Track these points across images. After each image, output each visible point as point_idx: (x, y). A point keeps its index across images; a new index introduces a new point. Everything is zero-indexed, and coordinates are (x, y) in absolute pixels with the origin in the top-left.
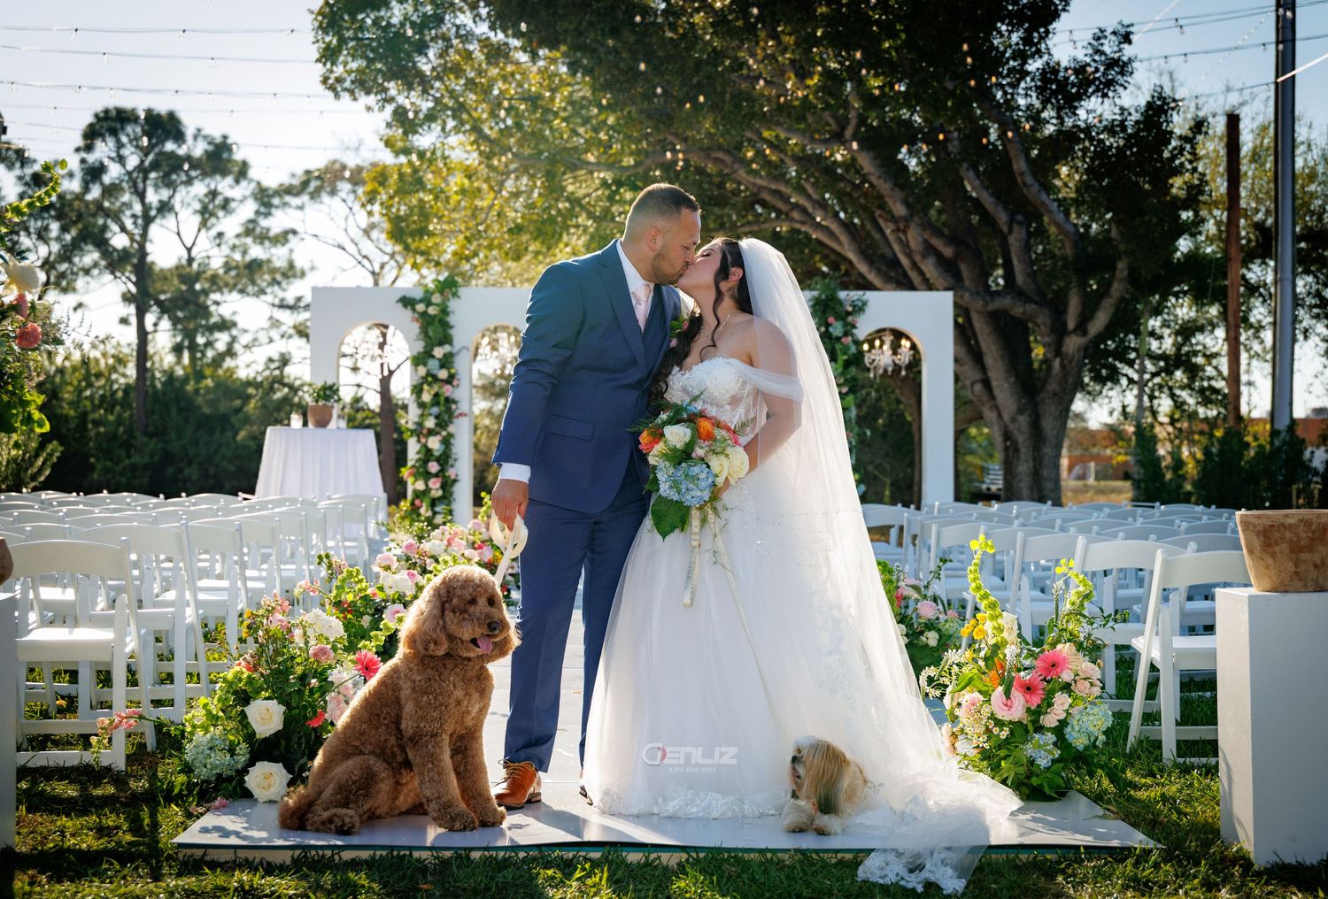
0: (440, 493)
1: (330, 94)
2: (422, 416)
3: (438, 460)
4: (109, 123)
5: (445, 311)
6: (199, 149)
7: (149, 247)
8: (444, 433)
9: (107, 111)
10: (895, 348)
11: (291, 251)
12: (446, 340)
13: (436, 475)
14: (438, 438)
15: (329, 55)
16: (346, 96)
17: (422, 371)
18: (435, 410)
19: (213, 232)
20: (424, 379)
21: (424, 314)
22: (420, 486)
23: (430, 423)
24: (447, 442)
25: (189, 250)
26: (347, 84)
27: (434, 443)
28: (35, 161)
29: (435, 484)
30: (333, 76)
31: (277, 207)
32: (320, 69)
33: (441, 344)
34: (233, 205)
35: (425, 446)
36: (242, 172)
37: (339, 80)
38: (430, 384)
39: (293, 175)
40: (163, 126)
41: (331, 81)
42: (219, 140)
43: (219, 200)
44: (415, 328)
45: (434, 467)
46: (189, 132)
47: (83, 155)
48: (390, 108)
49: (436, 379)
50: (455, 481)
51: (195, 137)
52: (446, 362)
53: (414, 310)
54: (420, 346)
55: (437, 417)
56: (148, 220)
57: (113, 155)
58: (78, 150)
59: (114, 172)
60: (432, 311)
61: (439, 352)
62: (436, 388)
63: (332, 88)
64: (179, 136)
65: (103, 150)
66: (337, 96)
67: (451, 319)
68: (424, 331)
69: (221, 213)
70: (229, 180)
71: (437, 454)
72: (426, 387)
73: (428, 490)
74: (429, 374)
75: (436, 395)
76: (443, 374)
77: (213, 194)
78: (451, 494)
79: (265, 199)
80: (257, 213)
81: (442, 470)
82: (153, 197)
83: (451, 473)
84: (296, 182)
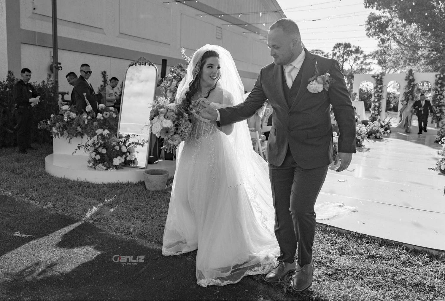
0: (377, 114)
1: (368, 37)
2: (375, 99)
3: (377, 107)
4: (338, 45)
5: (381, 78)
6: (353, 49)
7: (343, 67)
8: (379, 102)
9: (338, 44)
11: (371, 66)
12: (381, 84)
13: (377, 110)
14: (378, 103)
15: (368, 29)
16: (371, 37)
17: (375, 90)
18: (378, 98)
19: (356, 63)
21: (377, 79)
22: (373, 112)
23: (376, 100)
24: (380, 104)
25: (352, 67)
26: (372, 35)
27: (377, 104)
28: (325, 53)
29: (376, 112)
30: (369, 33)
31: (367, 58)
32: (366, 32)
33: (380, 85)
34: (360, 58)
35: (375, 104)
36: (362, 52)
38: (377, 93)
39: (371, 53)
40: (347, 46)
41: (368, 34)
42: (357, 47)
44: (375, 82)
45: (376, 108)
46: (352, 46)
47: (333, 51)
48: (380, 39)
49: (378, 91)
50: (381, 111)
51: (353, 47)
52: (381, 88)
53: (375, 78)
54: (375, 85)
55: (378, 99)
56: (343, 62)
57: (338, 51)
58: (332, 51)
59: (338, 54)
60: (378, 78)
61: (379, 86)
62: (378, 93)
63: (368, 36)
64: (350, 47)
65: (336, 50)
66: (369, 37)
67: (383, 80)
68: (377, 82)
69: (358, 60)
70: (359, 54)
71: (377, 106)
72: (376, 93)
73: (375, 113)
74: (377, 91)
75: (378, 95)
76: (380, 91)
77: (357, 57)
78: (380, 114)
79: (365, 57)
80: (364, 60)
81: (378, 109)
82: (345, 58)
83: (380, 110)
84: (371, 54)
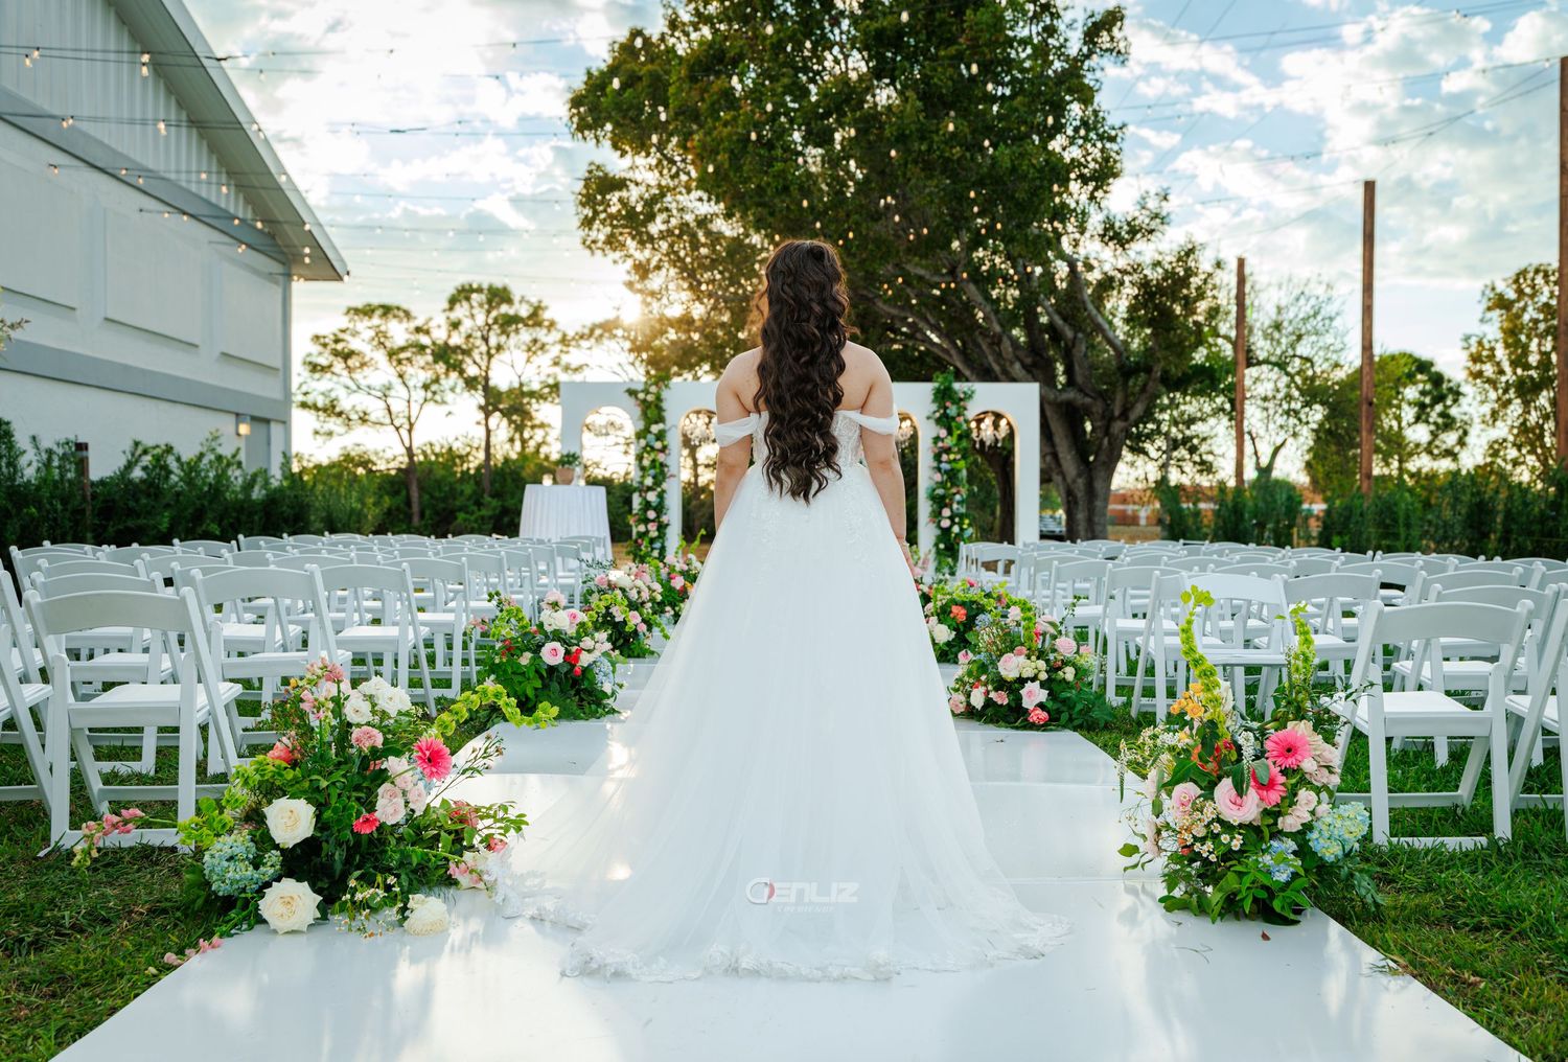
0: (656, 534)
1: (588, 252)
2: (643, 476)
3: (655, 509)
4: (463, 294)
5: (659, 399)
6: (523, 310)
7: (490, 374)
8: (659, 490)
9: (463, 286)
10: (996, 426)
12: (661, 419)
13: (653, 521)
14: (655, 493)
15: (588, 223)
16: (599, 252)
17: (643, 442)
18: (652, 472)
19: (535, 365)
20: (644, 448)
21: (644, 401)
22: (642, 528)
23: (649, 481)
24: (661, 496)
25: (520, 377)
26: (600, 244)
27: (652, 497)
28: (417, 318)
29: (652, 527)
30: (590, 239)
31: (574, 348)
32: (582, 233)
33: (656, 423)
34: (547, 347)
35: (645, 499)
36: (552, 324)
37: (594, 242)
38: (648, 453)
39: (584, 327)
40: (499, 296)
41: (588, 243)
42: (536, 304)
43: (538, 345)
44: (638, 411)
45: (651, 514)
46: (516, 299)
47: (448, 313)
48: (630, 262)
49: (653, 448)
50: (667, 525)
51: (521, 302)
52: (660, 436)
53: (637, 398)
54: (641, 425)
55: (654, 477)
56: (490, 356)
57: (468, 313)
58: (445, 311)
59: (467, 325)
60: (650, 398)
61: (655, 428)
62: (653, 455)
63: (589, 247)
64: (509, 301)
65: (460, 311)
66: (593, 253)
67: (664, 405)
68: (644, 414)
69: (539, 353)
70: (545, 331)
71: (654, 504)
72: (645, 455)
73: (647, 532)
74: (647, 445)
75: (653, 461)
76: (658, 445)
77: (535, 341)
78: (665, 534)
79: (565, 341)
80: (561, 352)
81: (658, 517)
82: (493, 341)
83: (664, 519)
84: (586, 331)
